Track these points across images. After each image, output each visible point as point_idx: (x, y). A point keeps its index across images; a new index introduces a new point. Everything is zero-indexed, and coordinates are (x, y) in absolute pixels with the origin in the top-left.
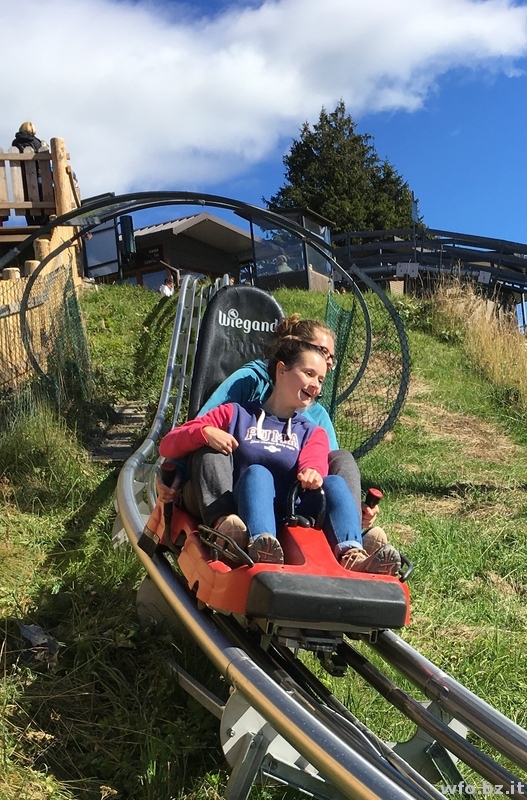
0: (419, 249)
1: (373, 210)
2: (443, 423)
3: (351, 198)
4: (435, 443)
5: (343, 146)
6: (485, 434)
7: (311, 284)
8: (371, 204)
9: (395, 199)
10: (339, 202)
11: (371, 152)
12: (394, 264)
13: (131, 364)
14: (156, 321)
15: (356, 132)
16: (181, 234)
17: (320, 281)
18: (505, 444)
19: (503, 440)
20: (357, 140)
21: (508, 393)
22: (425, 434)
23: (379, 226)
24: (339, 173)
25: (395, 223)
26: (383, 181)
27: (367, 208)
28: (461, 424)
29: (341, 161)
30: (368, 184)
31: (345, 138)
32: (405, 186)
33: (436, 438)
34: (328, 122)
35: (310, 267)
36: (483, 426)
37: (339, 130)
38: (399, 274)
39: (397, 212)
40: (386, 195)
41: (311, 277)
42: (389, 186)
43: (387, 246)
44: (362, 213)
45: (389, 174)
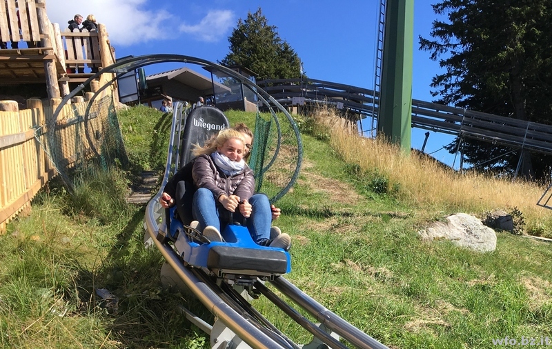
0: (304, 90)
1: (278, 67)
2: (320, 183)
3: (267, 61)
4: (316, 194)
5: (261, 32)
6: (342, 189)
7: (246, 108)
8: (277, 65)
9: (290, 62)
10: (260, 63)
11: (277, 36)
12: (291, 97)
13: (148, 150)
14: (161, 127)
15: (268, 25)
16: (172, 79)
17: (251, 107)
18: (353, 194)
19: (352, 192)
20: (268, 29)
21: (354, 167)
22: (311, 189)
23: (282, 77)
24: (259, 47)
25: (291, 75)
26: (284, 52)
27: (275, 67)
28: (329, 184)
29: (260, 40)
30: (275, 53)
31: (262, 28)
32: (296, 55)
33: (316, 190)
34: (253, 18)
35: (245, 99)
36: (342, 185)
37: (258, 23)
38: (294, 103)
39: (291, 69)
40: (285, 60)
41: (246, 104)
42: (286, 55)
43: (287, 87)
44: (273, 70)
45: (286, 48)
